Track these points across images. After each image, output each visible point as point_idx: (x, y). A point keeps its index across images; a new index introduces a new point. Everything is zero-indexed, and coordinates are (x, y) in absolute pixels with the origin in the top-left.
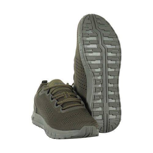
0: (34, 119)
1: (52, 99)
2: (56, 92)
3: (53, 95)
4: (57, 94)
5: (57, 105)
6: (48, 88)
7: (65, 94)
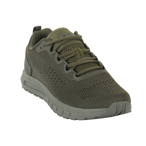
0: (26, 83)
1: (59, 59)
2: (64, 49)
3: (59, 53)
4: (65, 51)
5: (67, 69)
6: (50, 42)
7: (77, 52)
